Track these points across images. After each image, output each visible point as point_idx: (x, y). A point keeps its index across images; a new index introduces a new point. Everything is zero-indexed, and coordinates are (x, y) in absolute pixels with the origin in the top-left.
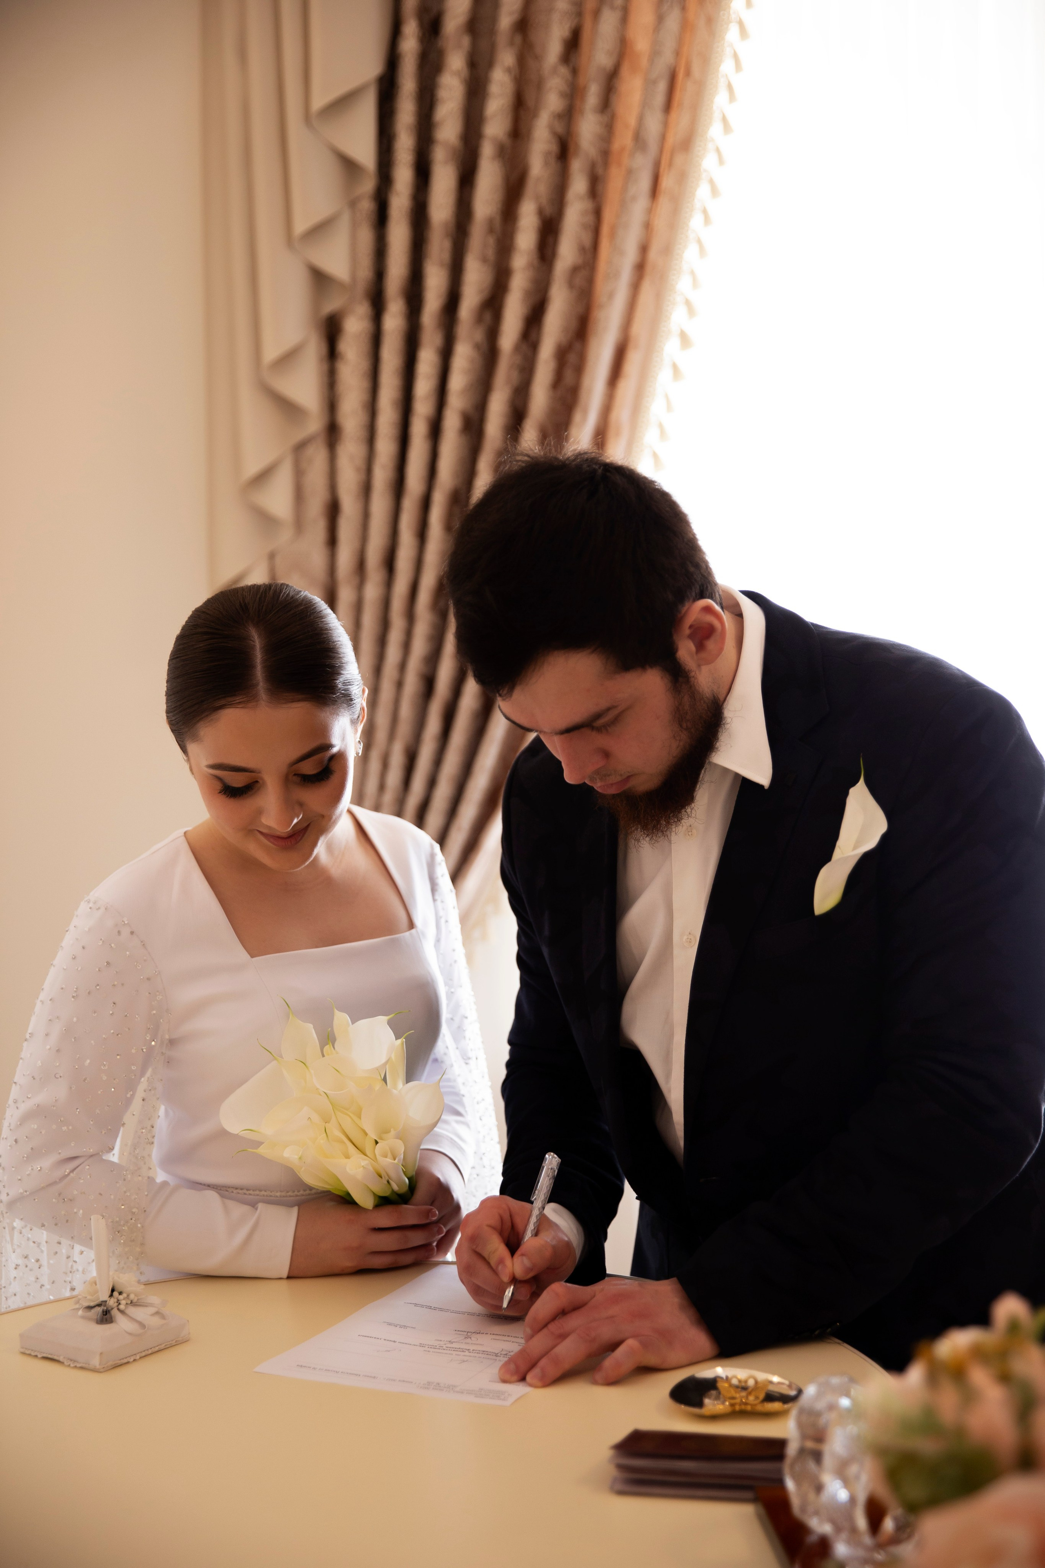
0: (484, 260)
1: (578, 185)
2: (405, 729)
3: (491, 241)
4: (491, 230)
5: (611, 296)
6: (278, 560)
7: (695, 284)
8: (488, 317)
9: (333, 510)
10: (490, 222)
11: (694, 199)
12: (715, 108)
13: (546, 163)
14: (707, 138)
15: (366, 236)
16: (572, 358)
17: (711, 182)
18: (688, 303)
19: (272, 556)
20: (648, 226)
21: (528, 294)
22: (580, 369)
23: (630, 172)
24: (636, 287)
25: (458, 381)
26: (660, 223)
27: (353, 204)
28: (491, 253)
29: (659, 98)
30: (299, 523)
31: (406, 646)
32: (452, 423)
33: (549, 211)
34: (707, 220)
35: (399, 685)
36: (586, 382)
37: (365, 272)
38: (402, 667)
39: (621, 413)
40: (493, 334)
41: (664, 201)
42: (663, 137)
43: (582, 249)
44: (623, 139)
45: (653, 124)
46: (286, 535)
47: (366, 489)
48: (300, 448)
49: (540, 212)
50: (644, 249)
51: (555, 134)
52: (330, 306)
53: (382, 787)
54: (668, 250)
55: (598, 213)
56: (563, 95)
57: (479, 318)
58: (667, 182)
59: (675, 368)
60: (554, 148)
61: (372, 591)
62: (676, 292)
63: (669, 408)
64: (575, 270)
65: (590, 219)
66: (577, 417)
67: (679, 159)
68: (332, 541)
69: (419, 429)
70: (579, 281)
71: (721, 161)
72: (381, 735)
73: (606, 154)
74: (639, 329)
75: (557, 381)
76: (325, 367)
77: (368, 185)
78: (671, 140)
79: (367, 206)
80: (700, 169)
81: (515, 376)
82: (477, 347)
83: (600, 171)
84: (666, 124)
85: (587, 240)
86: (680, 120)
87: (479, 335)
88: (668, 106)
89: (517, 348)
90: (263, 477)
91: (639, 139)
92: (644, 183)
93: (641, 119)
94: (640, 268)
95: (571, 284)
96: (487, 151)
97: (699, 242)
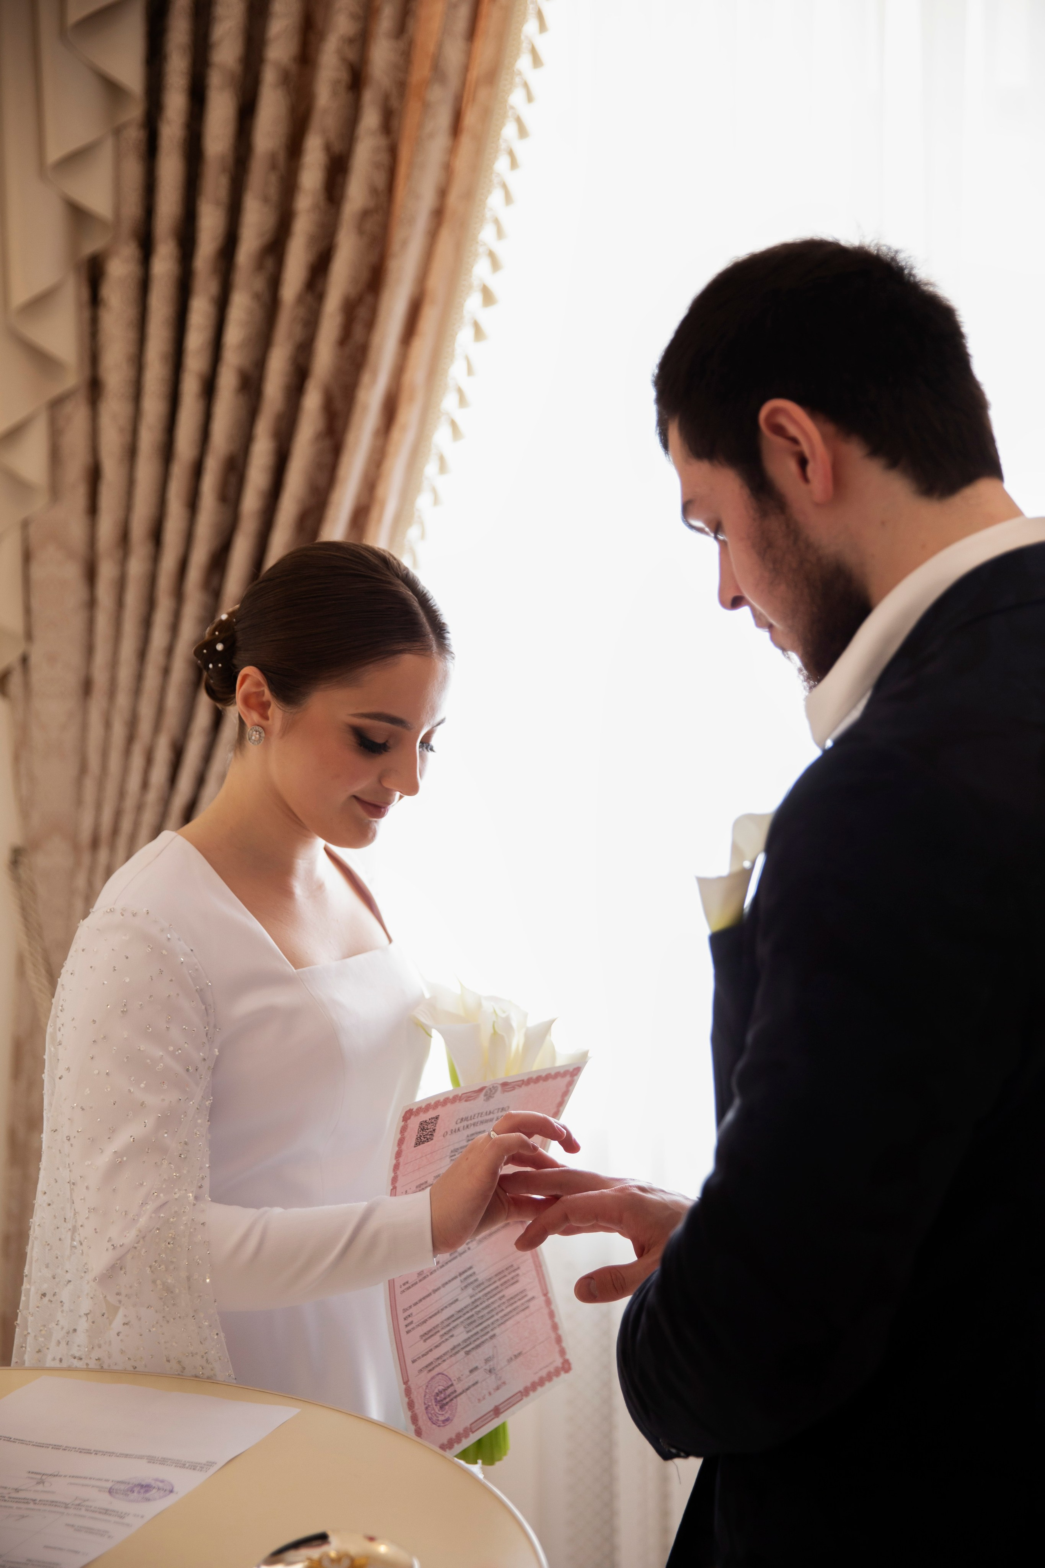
0: (265, 200)
1: (370, 119)
2: (171, 721)
3: (273, 178)
4: (273, 166)
5: (405, 243)
6: (32, 530)
7: (500, 233)
8: (270, 263)
9: (94, 475)
10: (273, 157)
11: (499, 139)
12: (523, 37)
13: (334, 93)
14: (513, 71)
15: (133, 170)
16: (362, 312)
17: (519, 121)
18: (492, 255)
19: (25, 525)
20: (448, 169)
21: (313, 240)
22: (371, 324)
23: (426, 106)
24: (433, 234)
25: (234, 335)
26: (461, 163)
27: (117, 132)
28: (273, 191)
29: (461, 23)
30: (55, 490)
31: (174, 628)
32: (227, 381)
33: (337, 147)
34: (514, 164)
35: (166, 671)
36: (376, 339)
37: (132, 208)
38: (170, 651)
39: (416, 374)
40: (275, 283)
41: (466, 142)
42: (466, 68)
43: (374, 191)
44: (420, 71)
45: (453, 54)
46: (39, 503)
47: (131, 452)
48: (56, 404)
49: (328, 148)
50: (443, 193)
51: (343, 59)
52: (90, 247)
53: (145, 785)
54: (471, 195)
55: (393, 151)
56: (354, 17)
57: (259, 264)
58: (470, 119)
59: (477, 327)
60: (344, 76)
61: (137, 567)
62: (477, 243)
63: (470, 371)
64: (365, 214)
65: (384, 157)
66: (366, 378)
67: (482, 94)
68: (93, 509)
69: (191, 387)
70: (371, 225)
71: (530, 98)
72: (145, 727)
73: (402, 85)
74: (436, 283)
75: (345, 337)
76: (87, 314)
77: (135, 112)
78: (475, 73)
79: (134, 134)
80: (506, 106)
81: (298, 332)
82: (257, 296)
83: (394, 103)
84: (469, 54)
85: (380, 180)
86: (484, 49)
87: (259, 284)
88: (471, 33)
89: (300, 300)
90: (15, 433)
91: (437, 71)
92: (442, 119)
93: (440, 46)
94: (439, 214)
95: (360, 230)
96: (270, 77)
97: (504, 186)
